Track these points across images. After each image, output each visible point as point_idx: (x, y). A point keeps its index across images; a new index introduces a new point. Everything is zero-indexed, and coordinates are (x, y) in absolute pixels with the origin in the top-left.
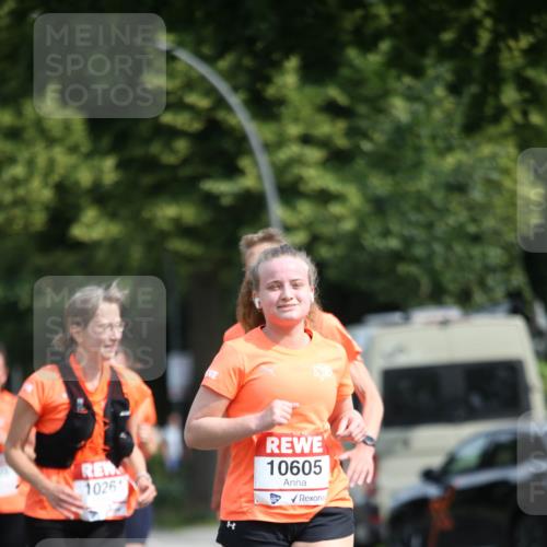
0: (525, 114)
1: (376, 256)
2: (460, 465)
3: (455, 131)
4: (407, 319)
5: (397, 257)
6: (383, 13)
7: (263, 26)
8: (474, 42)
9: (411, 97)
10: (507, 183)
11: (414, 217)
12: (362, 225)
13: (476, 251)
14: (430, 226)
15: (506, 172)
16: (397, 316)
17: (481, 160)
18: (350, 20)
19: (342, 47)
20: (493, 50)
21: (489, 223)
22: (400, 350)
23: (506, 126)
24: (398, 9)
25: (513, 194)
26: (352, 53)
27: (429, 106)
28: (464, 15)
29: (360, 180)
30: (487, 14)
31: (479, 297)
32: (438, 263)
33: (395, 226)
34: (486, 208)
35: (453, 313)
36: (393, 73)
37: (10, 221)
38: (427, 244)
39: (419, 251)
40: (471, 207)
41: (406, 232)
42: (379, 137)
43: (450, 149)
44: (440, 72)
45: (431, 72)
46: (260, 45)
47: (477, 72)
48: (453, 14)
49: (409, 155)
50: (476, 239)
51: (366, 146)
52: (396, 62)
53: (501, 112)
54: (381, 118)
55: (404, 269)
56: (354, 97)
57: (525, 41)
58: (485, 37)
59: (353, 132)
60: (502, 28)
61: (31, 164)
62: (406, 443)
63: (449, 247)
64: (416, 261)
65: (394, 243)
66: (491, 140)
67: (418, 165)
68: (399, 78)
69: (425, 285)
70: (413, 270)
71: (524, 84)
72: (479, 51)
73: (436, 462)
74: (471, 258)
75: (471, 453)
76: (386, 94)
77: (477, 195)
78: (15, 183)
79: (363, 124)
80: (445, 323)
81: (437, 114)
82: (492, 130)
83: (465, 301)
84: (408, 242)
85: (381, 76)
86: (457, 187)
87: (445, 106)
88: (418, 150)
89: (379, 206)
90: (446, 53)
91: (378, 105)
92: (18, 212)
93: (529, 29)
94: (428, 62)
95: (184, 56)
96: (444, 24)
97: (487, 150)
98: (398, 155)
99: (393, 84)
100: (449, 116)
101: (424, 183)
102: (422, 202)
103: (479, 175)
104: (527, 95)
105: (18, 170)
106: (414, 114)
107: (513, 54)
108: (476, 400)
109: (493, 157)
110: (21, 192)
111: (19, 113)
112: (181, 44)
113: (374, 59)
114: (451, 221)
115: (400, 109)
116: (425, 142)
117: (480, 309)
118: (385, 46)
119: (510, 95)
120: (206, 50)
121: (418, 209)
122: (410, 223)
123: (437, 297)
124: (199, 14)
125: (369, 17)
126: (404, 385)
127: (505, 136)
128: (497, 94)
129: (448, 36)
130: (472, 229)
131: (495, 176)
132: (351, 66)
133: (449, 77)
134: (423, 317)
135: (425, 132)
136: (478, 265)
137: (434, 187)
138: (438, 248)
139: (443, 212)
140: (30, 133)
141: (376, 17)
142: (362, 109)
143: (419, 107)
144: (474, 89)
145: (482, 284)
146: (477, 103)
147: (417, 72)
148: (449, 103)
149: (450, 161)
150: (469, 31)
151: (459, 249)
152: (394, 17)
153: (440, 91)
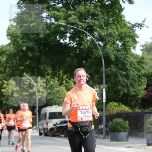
0: (66, 84)
1: (49, 99)
2: (57, 124)
3: (58, 85)
4: (52, 107)
5: (51, 99)
6: (50, 72)
7: (36, 73)
8: (60, 75)
9: (53, 81)
10: (64, 92)
11: (53, 95)
12: (47, 96)
13: (60, 99)
14: (55, 96)
15: (64, 90)
16: (51, 106)
17: (61, 89)
18: (46, 72)
19: (45, 75)
20: (62, 77)
21: (62, 96)
22: (51, 110)
23: (64, 85)
24: (52, 72)
25: (64, 93)
26: (46, 76)
27: (55, 83)
28: (59, 73)
29: (47, 91)
30: (62, 73)
31: (60, 104)
32: (56, 100)
33: (50, 96)
34: (61, 94)
35: (57, 106)
36: (51, 79)
37: (6, 94)
38: (55, 98)
39: (54, 99)
40: (60, 94)
41: (52, 97)
42: (49, 86)
43: (57, 87)
44: (56, 79)
45: (55, 79)
46: (36, 75)
47: (61, 79)
48: (58, 72)
49: (53, 88)
50: (60, 98)
51: (48, 87)
52: (51, 77)
53: (63, 84)
54: (50, 84)
55: (52, 101)
56: (47, 81)
57: (66, 76)
58: (62, 75)
59: (47, 85)
60: (63, 74)
61: (9, 88)
62: (51, 121)
63: (57, 99)
64: (53, 100)
65: (51, 98)
66: (62, 87)
67: (53, 89)
68: (52, 79)
69: (54, 103)
70: (53, 101)
71: (66, 81)
72: (61, 77)
73: (55, 123)
74: (59, 100)
75: (59, 123)
76: (50, 81)
77: (60, 93)
78: (7, 90)
79: (48, 84)
80: (56, 107)
81: (56, 83)
82: (62, 86)
83: (59, 105)
84: (52, 98)
85: (50, 79)
86: (58, 92)
87: (57, 83)
88: (54, 87)
89: (49, 94)
90: (57, 77)
91: (49, 82)
92: (7, 93)
93: (66, 74)
94: (55, 77)
95: (27, 76)
96: (57, 73)
97: (62, 88)
98: (51, 88)
99: (51, 80)
100: (57, 84)
101: (54, 91)
102: (54, 93)
103: (61, 90)
104: (66, 82)
105: (8, 88)
106: (53, 84)
107: (65, 77)
108: (60, 116)
109: (62, 89)
110: (8, 91)
111: (8, 82)
112: (27, 74)
113: (49, 77)
114: (57, 96)
115: (52, 83)
116: (55, 86)
117: (60, 106)
118: (50, 75)
119: (64, 82)
120: (30, 75)
121: (54, 94)
122: (53, 96)
123: (55, 104)
124: (29, 71)
125: (48, 72)
126: (51, 114)
127: (63, 86)
128: (63, 81)
129: (57, 75)
130: (60, 97)
131: (62, 91)
132: (46, 78)
133: (57, 79)
134: (54, 107)
135: (54, 85)
136: (60, 101)
137: (55, 92)
138: (56, 99)
139: (56, 95)
140: (9, 84)
141: (49, 72)
142: (47, 82)
143: (54, 83)
144: (60, 81)
145: (61, 103)
146: (61, 82)
147: (54, 79)
148: (57, 82)
149: (57, 89)
150: (60, 74)
151: (58, 99)
152: (51, 73)
153: (56, 81)
